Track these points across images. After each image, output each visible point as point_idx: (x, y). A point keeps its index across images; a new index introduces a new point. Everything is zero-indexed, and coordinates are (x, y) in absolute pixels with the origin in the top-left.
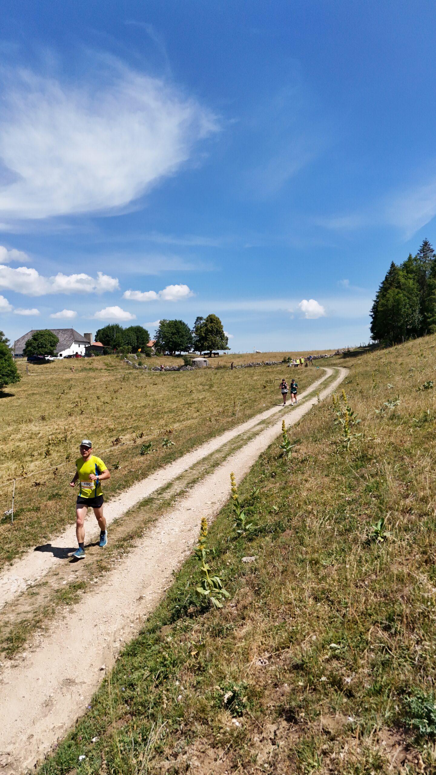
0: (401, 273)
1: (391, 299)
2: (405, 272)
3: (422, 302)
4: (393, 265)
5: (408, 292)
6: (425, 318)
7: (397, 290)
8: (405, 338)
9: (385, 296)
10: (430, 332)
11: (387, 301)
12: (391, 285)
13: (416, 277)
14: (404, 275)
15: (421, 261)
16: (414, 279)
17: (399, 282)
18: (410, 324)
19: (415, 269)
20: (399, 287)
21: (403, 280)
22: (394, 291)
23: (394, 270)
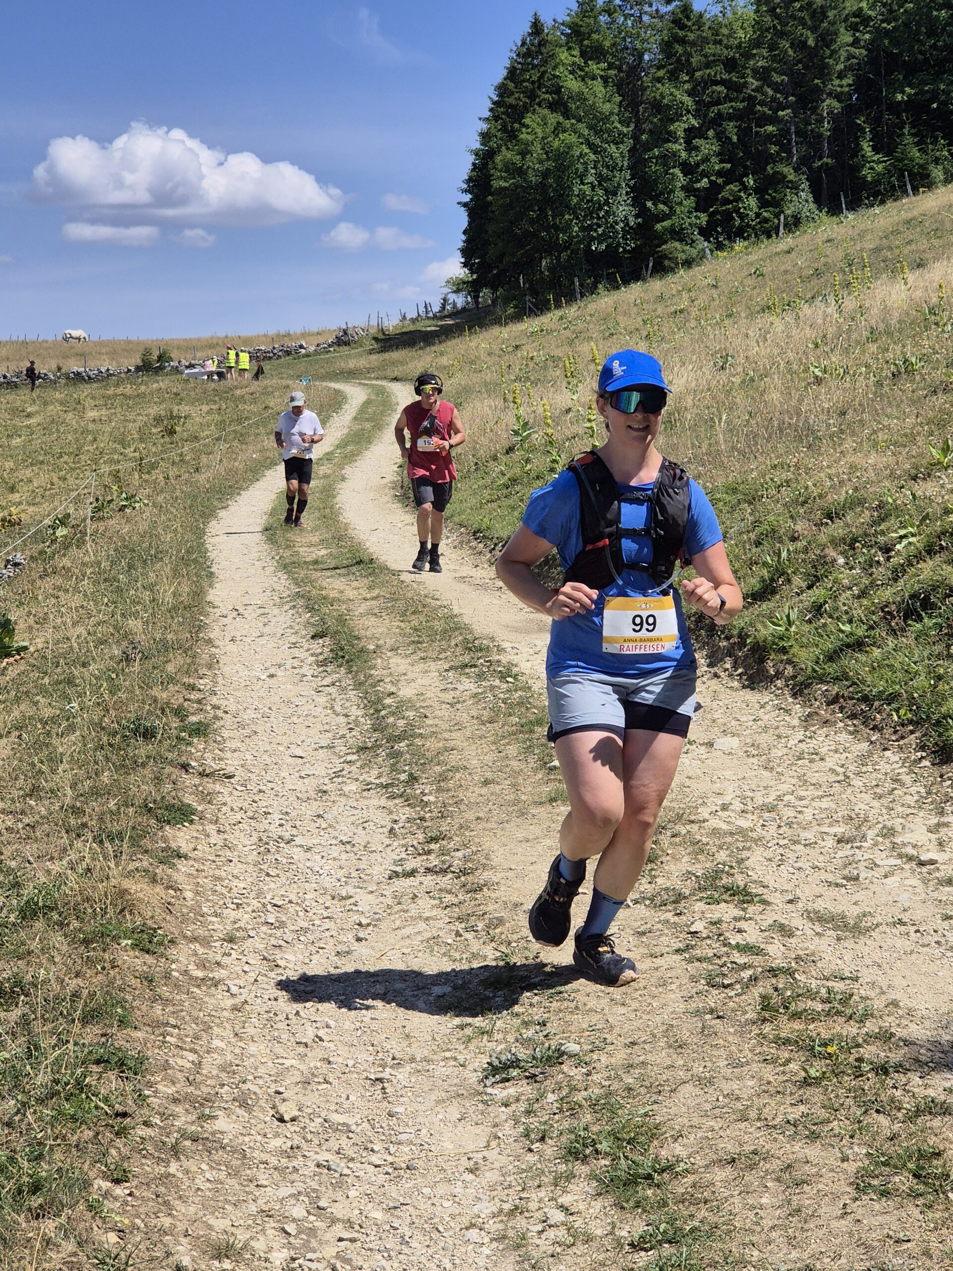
0: (563, 55)
1: (537, 149)
2: (576, 52)
3: (637, 165)
4: (537, 27)
5: (591, 127)
6: (648, 219)
7: (554, 118)
8: (581, 285)
9: (512, 135)
10: (662, 268)
11: (524, 154)
12: (532, 96)
13: (612, 72)
14: (574, 63)
15: (626, 17)
16: (605, 80)
17: (558, 90)
18: (600, 239)
19: (607, 44)
20: (559, 105)
21: (572, 84)
22: (544, 119)
23: (543, 43)
